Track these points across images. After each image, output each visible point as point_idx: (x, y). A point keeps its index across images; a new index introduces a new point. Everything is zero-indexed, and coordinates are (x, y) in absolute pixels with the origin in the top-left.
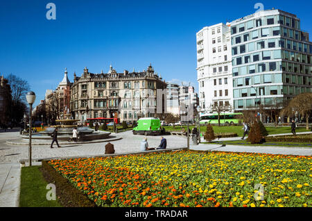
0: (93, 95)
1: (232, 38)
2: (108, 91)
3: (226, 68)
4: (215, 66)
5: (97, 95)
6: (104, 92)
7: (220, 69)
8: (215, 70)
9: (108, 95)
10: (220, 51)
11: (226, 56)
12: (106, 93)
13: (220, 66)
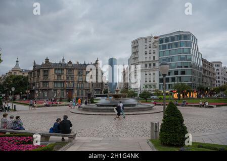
0: (53, 79)
1: (160, 46)
3: (154, 65)
4: (146, 63)
5: (56, 78)
6: (62, 76)
7: (150, 65)
8: (146, 65)
9: (65, 78)
10: (150, 53)
11: (154, 57)
12: (63, 78)
13: (150, 63)
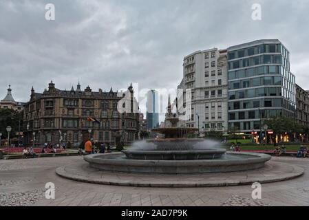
0: (61, 114)
2: (80, 110)
3: (220, 92)
5: (66, 113)
6: (76, 110)
7: (213, 93)
8: (207, 93)
9: (80, 114)
12: (78, 112)
13: (213, 89)
